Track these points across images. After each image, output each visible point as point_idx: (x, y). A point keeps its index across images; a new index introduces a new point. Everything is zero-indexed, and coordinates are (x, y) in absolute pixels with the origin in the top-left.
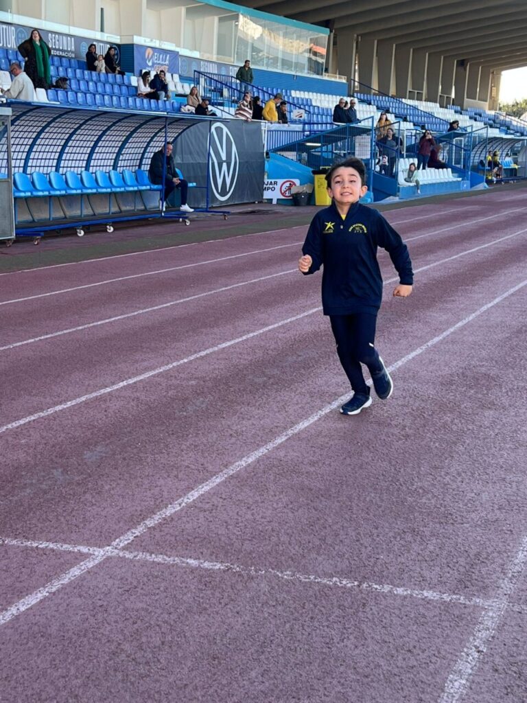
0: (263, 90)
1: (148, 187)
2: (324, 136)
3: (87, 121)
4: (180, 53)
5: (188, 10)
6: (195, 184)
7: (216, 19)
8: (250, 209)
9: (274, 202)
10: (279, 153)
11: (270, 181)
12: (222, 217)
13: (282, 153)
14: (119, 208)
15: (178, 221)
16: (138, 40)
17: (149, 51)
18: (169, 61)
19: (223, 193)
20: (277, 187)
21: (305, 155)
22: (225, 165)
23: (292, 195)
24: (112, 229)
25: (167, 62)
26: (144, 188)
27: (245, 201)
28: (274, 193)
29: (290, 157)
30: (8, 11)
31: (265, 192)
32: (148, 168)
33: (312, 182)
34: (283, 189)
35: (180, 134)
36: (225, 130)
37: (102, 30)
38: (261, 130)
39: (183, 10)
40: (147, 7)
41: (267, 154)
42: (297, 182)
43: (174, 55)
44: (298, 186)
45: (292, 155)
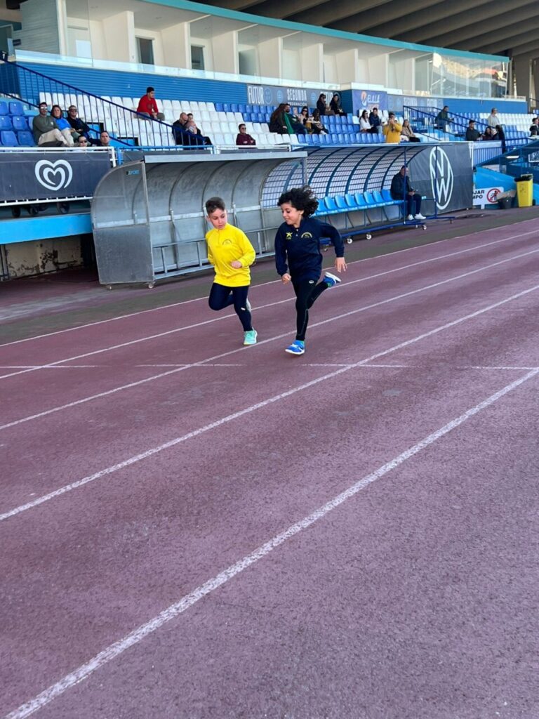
0: (460, 116)
1: (393, 203)
2: (523, 150)
3: (349, 155)
4: (388, 93)
5: (391, 56)
6: (425, 197)
7: (413, 60)
8: (463, 214)
9: (483, 207)
10: (484, 167)
11: (477, 190)
12: (449, 222)
13: (487, 167)
14: (370, 221)
15: (415, 228)
16: (354, 86)
17: (364, 94)
18: (380, 100)
19: (442, 203)
20: (484, 195)
21: (504, 167)
22: (443, 180)
23: (498, 200)
24: (370, 237)
25: (378, 101)
26: (390, 203)
27: (459, 209)
28: (482, 200)
29: (494, 170)
30: (253, 75)
31: (474, 200)
32: (389, 187)
33: (515, 188)
34: (490, 196)
35: (411, 159)
36: (442, 152)
37: (324, 82)
38: (468, 149)
39: (387, 56)
40: (359, 58)
41: (474, 168)
42: (501, 189)
43: (384, 94)
44: (502, 192)
45: (495, 168)
